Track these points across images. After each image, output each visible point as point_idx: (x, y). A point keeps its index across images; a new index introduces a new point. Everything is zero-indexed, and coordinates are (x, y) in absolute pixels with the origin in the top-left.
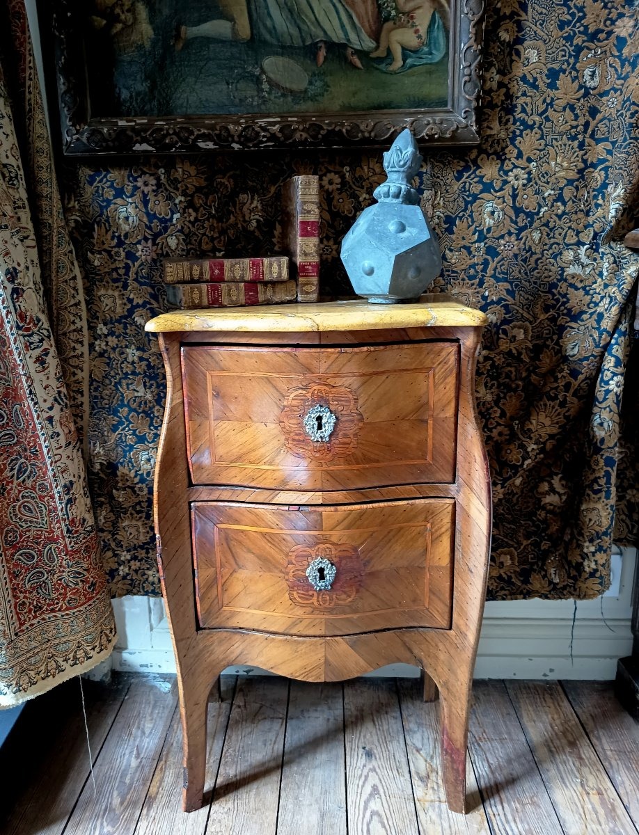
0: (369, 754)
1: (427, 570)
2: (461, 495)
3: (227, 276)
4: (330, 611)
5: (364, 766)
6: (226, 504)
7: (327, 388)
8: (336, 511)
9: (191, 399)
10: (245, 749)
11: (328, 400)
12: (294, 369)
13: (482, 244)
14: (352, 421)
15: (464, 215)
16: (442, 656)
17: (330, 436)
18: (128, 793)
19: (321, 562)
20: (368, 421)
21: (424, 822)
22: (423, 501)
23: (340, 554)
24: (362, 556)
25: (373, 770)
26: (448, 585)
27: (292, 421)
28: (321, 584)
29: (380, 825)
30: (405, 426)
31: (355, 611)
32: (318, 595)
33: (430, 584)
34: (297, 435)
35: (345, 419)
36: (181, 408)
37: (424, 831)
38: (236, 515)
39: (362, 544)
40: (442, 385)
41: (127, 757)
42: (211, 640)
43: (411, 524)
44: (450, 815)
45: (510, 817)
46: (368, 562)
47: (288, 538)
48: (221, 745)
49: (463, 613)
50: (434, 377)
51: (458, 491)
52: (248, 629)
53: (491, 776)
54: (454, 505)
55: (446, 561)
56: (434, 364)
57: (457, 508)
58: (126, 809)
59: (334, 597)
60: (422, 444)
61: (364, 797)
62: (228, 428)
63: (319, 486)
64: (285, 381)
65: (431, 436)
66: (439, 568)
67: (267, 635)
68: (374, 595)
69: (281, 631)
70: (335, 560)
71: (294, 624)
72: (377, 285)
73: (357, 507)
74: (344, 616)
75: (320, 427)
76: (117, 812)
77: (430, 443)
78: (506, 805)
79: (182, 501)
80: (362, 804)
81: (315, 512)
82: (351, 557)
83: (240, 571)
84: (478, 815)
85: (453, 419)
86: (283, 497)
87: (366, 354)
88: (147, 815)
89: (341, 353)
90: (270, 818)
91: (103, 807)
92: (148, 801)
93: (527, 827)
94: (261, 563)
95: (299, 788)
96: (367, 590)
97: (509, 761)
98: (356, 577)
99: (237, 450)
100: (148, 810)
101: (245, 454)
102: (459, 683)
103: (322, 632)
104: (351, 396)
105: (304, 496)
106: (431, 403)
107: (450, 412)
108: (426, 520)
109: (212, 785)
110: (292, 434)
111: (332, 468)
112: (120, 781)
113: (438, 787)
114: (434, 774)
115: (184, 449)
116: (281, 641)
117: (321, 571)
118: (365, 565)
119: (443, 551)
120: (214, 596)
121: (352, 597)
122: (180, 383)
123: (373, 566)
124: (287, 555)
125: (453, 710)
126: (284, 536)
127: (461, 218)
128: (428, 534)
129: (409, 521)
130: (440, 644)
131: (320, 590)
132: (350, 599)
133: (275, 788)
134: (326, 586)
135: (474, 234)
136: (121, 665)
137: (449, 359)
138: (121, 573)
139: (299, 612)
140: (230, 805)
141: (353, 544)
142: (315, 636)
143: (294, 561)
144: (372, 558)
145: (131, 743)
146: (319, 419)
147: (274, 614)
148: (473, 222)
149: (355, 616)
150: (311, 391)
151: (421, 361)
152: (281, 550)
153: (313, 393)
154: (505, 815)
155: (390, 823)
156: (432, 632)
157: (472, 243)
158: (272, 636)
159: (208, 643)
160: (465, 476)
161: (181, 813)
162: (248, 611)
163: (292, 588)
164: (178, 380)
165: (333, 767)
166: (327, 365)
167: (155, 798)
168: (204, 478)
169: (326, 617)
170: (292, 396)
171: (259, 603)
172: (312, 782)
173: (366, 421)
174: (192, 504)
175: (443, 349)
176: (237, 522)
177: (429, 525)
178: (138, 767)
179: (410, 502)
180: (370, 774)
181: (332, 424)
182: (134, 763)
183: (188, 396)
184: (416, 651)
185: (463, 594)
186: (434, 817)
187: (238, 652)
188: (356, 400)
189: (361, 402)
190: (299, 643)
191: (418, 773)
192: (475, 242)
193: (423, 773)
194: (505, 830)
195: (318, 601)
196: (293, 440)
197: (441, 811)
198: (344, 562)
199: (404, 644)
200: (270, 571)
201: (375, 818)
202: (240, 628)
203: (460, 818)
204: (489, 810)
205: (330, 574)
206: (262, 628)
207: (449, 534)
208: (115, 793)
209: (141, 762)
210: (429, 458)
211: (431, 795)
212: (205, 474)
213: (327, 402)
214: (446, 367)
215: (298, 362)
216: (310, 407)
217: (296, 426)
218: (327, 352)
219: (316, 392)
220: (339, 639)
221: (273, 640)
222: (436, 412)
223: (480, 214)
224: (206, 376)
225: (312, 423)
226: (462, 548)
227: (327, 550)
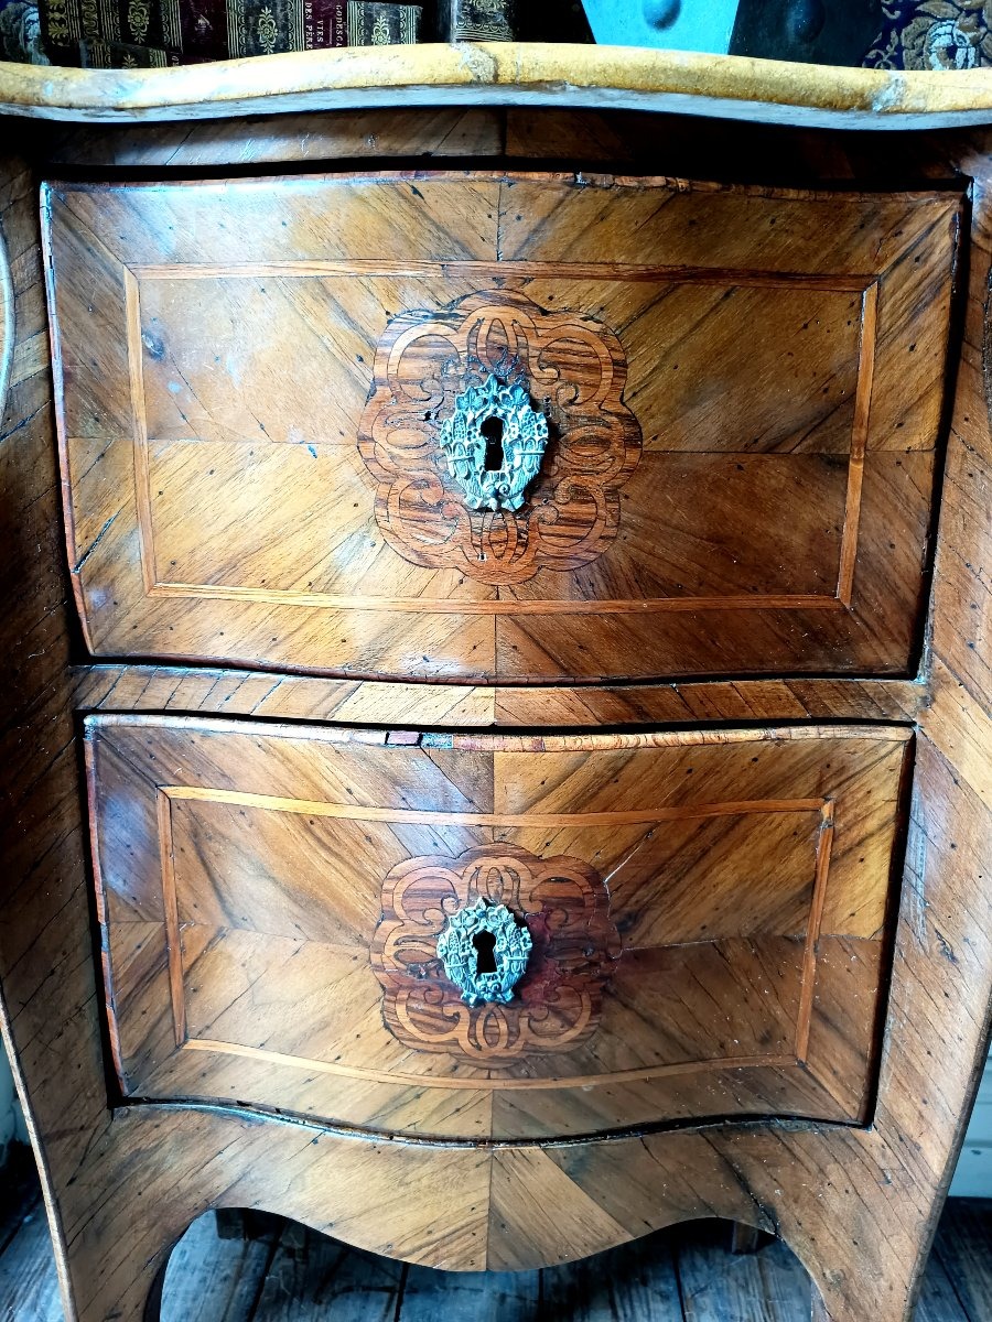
1: (809, 949)
2: (935, 713)
4: (512, 1067)
6: (194, 722)
7: (522, 317)
8: (539, 749)
9: (72, 363)
11: (525, 360)
12: (411, 245)
14: (604, 443)
16: (836, 1203)
17: (530, 490)
19: (485, 914)
20: (656, 446)
22: (812, 731)
23: (547, 890)
24: (615, 900)
26: (869, 995)
27: (402, 436)
28: (485, 983)
30: (777, 474)
31: (587, 1068)
32: (474, 1016)
33: (816, 990)
34: (416, 485)
35: (578, 433)
36: (42, 393)
38: (224, 760)
39: (617, 859)
40: (906, 336)
42: (155, 1133)
43: (771, 803)
46: (635, 918)
47: (383, 835)
49: (914, 1081)
50: (878, 310)
51: (928, 701)
52: (262, 1109)
54: (911, 747)
55: (869, 923)
56: (879, 264)
57: (920, 758)
59: (524, 1023)
60: (825, 541)
62: (194, 465)
63: (485, 666)
64: (378, 287)
65: (853, 518)
66: (847, 944)
67: (314, 1131)
68: (649, 1022)
69: (359, 1120)
70: (532, 909)
71: (396, 1103)
73: (607, 740)
74: (550, 1085)
75: (494, 459)
77: (849, 537)
79: (52, 706)
81: (471, 751)
82: (579, 903)
83: (237, 933)
85: (929, 458)
86: (373, 702)
87: (659, 195)
89: (574, 184)
94: (296, 910)
96: (626, 1006)
98: (593, 964)
99: (225, 540)
101: (247, 555)
102: (883, 1283)
103: (483, 1130)
104: (603, 351)
105: (436, 700)
106: (864, 398)
108: (819, 791)
110: (400, 484)
111: (530, 606)
115: (52, 533)
116: (357, 1149)
117: (484, 942)
118: (624, 928)
119: (866, 892)
120: (159, 1008)
121: (580, 1026)
122: (38, 308)
123: (648, 932)
124: (378, 890)
126: (370, 828)
128: (822, 835)
129: (768, 791)
130: (831, 1167)
131: (480, 1002)
132: (572, 1034)
134: (499, 990)
137: (933, 246)
139: (414, 1069)
141: (592, 858)
142: (460, 1141)
143: (399, 911)
144: (644, 909)
146: (493, 428)
147: (337, 1069)
149: (586, 1085)
150: (468, 325)
151: (837, 252)
152: (361, 873)
153: (473, 332)
156: (812, 1136)
158: (333, 1135)
159: (144, 1144)
160: (958, 644)
162: (260, 1055)
163: (391, 992)
164: (32, 296)
166: (524, 228)
168: (122, 638)
169: (499, 1085)
170: (403, 343)
171: (294, 1033)
173: (649, 445)
174: (88, 721)
175: (910, 211)
176: (227, 781)
177: (826, 810)
179: (774, 733)
181: (537, 449)
183: (63, 351)
184: (760, 1184)
185: (919, 1024)
187: (233, 1171)
188: (620, 367)
189: (636, 373)
190: (411, 1158)
195: (472, 1035)
196: (404, 503)
198: (558, 915)
199: (727, 1164)
200: (326, 937)
202: (241, 1104)
205: (513, 953)
206: (301, 1108)
207: (888, 835)
210: (842, 589)
212: (125, 625)
213: (521, 367)
214: (918, 274)
215: (426, 216)
216: (462, 384)
217: (414, 454)
218: (525, 180)
219: (484, 331)
220: (533, 1150)
221: (335, 1144)
222: (880, 431)
223: (921, 54)
224: (121, 285)
225: (467, 443)
226: (927, 886)
227: (506, 876)
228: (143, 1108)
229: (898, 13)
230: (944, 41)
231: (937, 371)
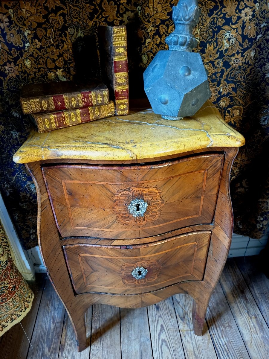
0: (158, 308)
1: (193, 261)
3: (67, 105)
4: (145, 285)
5: (156, 315)
7: (142, 189)
9: (53, 197)
10: (103, 311)
11: (143, 195)
12: (121, 180)
13: (221, 60)
14: (157, 204)
15: (212, 41)
16: (197, 290)
17: (145, 213)
18: (51, 345)
19: (140, 269)
20: (167, 203)
21: (185, 342)
22: (194, 233)
23: (150, 264)
24: (161, 262)
25: (160, 316)
26: (203, 265)
27: (120, 207)
28: (141, 276)
29: (166, 347)
30: (188, 201)
31: (157, 283)
33: (194, 265)
34: (124, 214)
35: (153, 204)
36: (48, 202)
37: (185, 347)
38: (91, 251)
39: (162, 258)
40: (211, 179)
41: (48, 323)
42: (83, 298)
44: (195, 337)
45: (220, 335)
46: (164, 264)
47: (121, 260)
48: (91, 310)
49: (210, 276)
50: (207, 174)
51: (214, 228)
53: (210, 314)
54: (211, 234)
55: (203, 257)
56: (207, 167)
58: (51, 353)
59: (146, 280)
60: (197, 208)
61: (158, 332)
62: (80, 211)
63: (138, 236)
64: (115, 186)
65: (202, 204)
66: (199, 260)
67: (112, 295)
68: (166, 275)
69: (119, 293)
70: (147, 267)
71: (125, 291)
72: (170, 110)
73: (159, 243)
74: (151, 286)
75: (138, 210)
76: (48, 356)
77: (201, 207)
78: (218, 329)
79: (57, 247)
80: (158, 336)
81: (136, 248)
82: (155, 264)
83: (95, 272)
84: (207, 336)
85: (215, 196)
86: (117, 242)
87: (167, 167)
88: (62, 356)
89: (151, 168)
90: (118, 349)
91: (41, 354)
92: (62, 348)
93: (228, 339)
94: (106, 270)
95: (129, 330)
96: (163, 274)
97: (217, 305)
99: (87, 222)
100: (62, 353)
101: (92, 223)
102: (204, 299)
103: (140, 292)
104: (157, 192)
105: (129, 241)
106: (204, 188)
107: (215, 192)
108: (195, 241)
109: (90, 334)
110: (121, 214)
111: (145, 228)
112: (47, 338)
113: (189, 322)
114: (187, 315)
115: (54, 223)
116: (119, 296)
117: (140, 272)
119: (203, 253)
120: (82, 282)
121: (156, 278)
122: (45, 188)
123: (166, 265)
124: (121, 267)
125: (200, 307)
126: (119, 260)
127: (210, 43)
128: (195, 247)
129: (187, 243)
130: (196, 286)
131: (139, 279)
132: (154, 279)
133: (118, 332)
135: (217, 53)
136: (39, 271)
137: (218, 164)
138: (32, 238)
139: (128, 287)
140: (99, 345)
141: (157, 258)
142: (137, 294)
143: (124, 269)
144: (166, 262)
145: (50, 315)
146: (138, 206)
147: (115, 288)
148: (217, 45)
150: (132, 191)
151: (200, 166)
152: (118, 265)
154: (218, 334)
155: (170, 345)
156: (193, 282)
157: (215, 59)
159: (81, 299)
160: (219, 221)
161: (77, 353)
162: (101, 287)
163: (124, 279)
164: (43, 187)
165: (142, 317)
166: (142, 176)
167: (64, 345)
169: (142, 287)
170: (120, 195)
171: (107, 284)
172: (134, 326)
173: (166, 203)
174: (64, 247)
175: (214, 158)
176: (92, 254)
177: (196, 244)
178: (54, 328)
179: (188, 235)
180: (159, 319)
181: (146, 208)
182: (52, 326)
184: (185, 289)
185: (211, 269)
186: (189, 339)
187: (97, 300)
188: (160, 193)
189: (163, 194)
190: (128, 297)
191: (179, 316)
192: (217, 59)
193: (182, 316)
194: (219, 342)
195: (138, 283)
196: (122, 217)
197: (191, 335)
198: (151, 267)
199: (180, 288)
200: (112, 273)
201: (164, 343)
202: (97, 292)
203: (199, 338)
204: (211, 332)
205: (144, 273)
206: (109, 292)
207: (207, 246)
208: (45, 345)
209: (55, 325)
210: (200, 213)
211: (186, 328)
212: (69, 233)
214: (215, 168)
215: (123, 175)
216: (132, 200)
217: (123, 210)
218: (142, 169)
219: (135, 192)
220: (149, 293)
221: (115, 297)
222: (207, 192)
223: (222, 40)
224: (62, 184)
225: (133, 208)
226: (213, 252)
227: (143, 264)
228: (80, 295)
229: (217, 29)
230: (228, 37)
231: (217, 183)
